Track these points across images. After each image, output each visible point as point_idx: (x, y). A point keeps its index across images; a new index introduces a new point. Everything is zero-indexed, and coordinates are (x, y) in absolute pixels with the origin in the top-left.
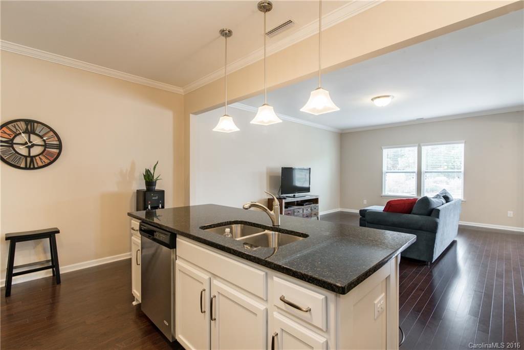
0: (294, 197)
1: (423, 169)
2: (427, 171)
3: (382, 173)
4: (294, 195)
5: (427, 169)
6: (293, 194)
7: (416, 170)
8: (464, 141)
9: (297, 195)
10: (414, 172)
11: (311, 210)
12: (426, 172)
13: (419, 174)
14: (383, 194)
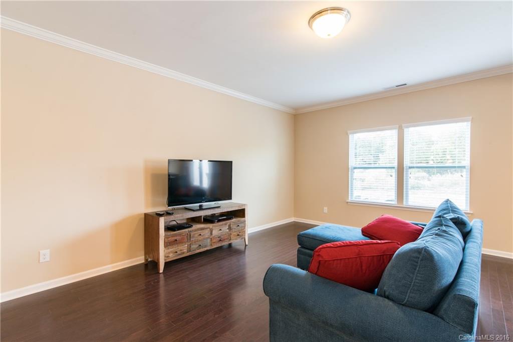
0: (201, 208)
1: (407, 163)
2: (412, 165)
3: (349, 169)
4: (201, 206)
5: (412, 163)
6: (198, 204)
7: (396, 165)
8: (471, 117)
9: (206, 204)
10: (394, 168)
11: (230, 228)
12: (410, 168)
13: (401, 171)
14: (350, 200)
